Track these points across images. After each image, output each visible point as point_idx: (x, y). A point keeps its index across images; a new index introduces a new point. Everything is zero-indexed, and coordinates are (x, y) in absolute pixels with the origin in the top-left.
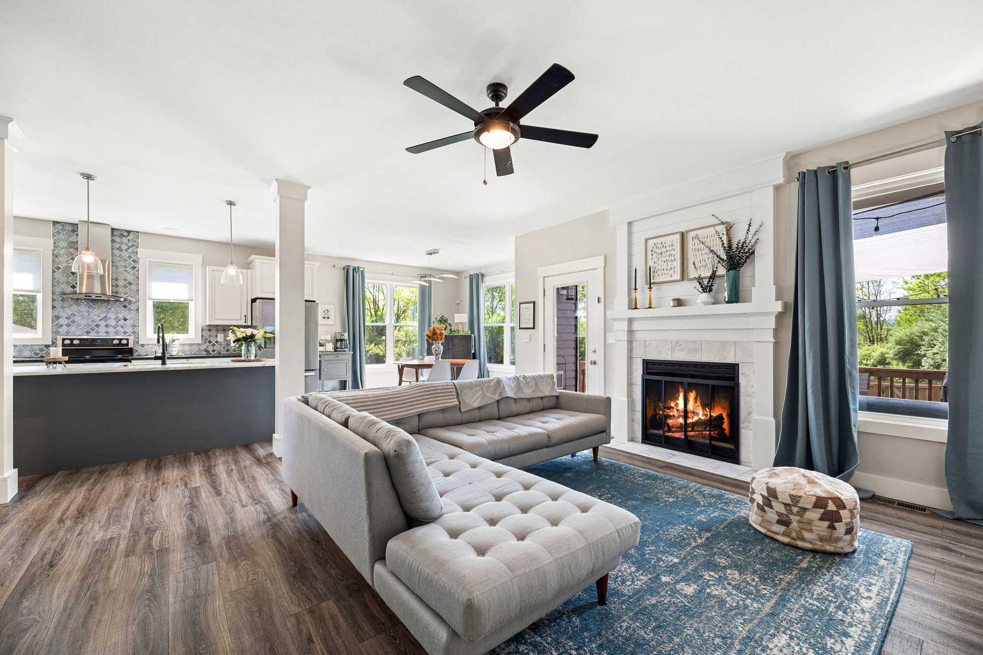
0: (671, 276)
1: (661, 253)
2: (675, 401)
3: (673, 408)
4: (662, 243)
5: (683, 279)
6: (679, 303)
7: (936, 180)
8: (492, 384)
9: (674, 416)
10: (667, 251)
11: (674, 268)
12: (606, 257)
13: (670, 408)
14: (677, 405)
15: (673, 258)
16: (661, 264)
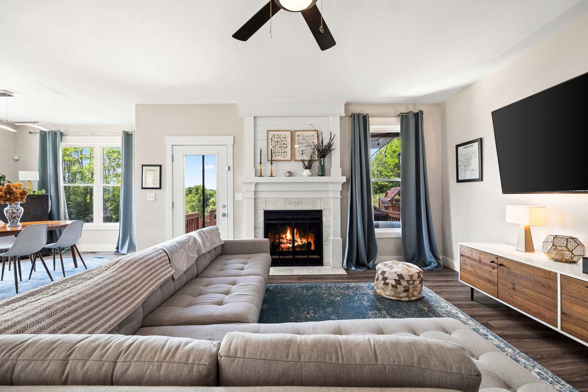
0: (284, 157)
1: (278, 142)
2: (285, 234)
3: (284, 238)
4: (278, 135)
5: (291, 160)
6: (290, 174)
7: (397, 131)
8: (190, 243)
9: (284, 243)
10: (281, 141)
11: (286, 153)
12: (234, 137)
13: (282, 238)
14: (286, 236)
15: (285, 146)
16: (277, 148)
